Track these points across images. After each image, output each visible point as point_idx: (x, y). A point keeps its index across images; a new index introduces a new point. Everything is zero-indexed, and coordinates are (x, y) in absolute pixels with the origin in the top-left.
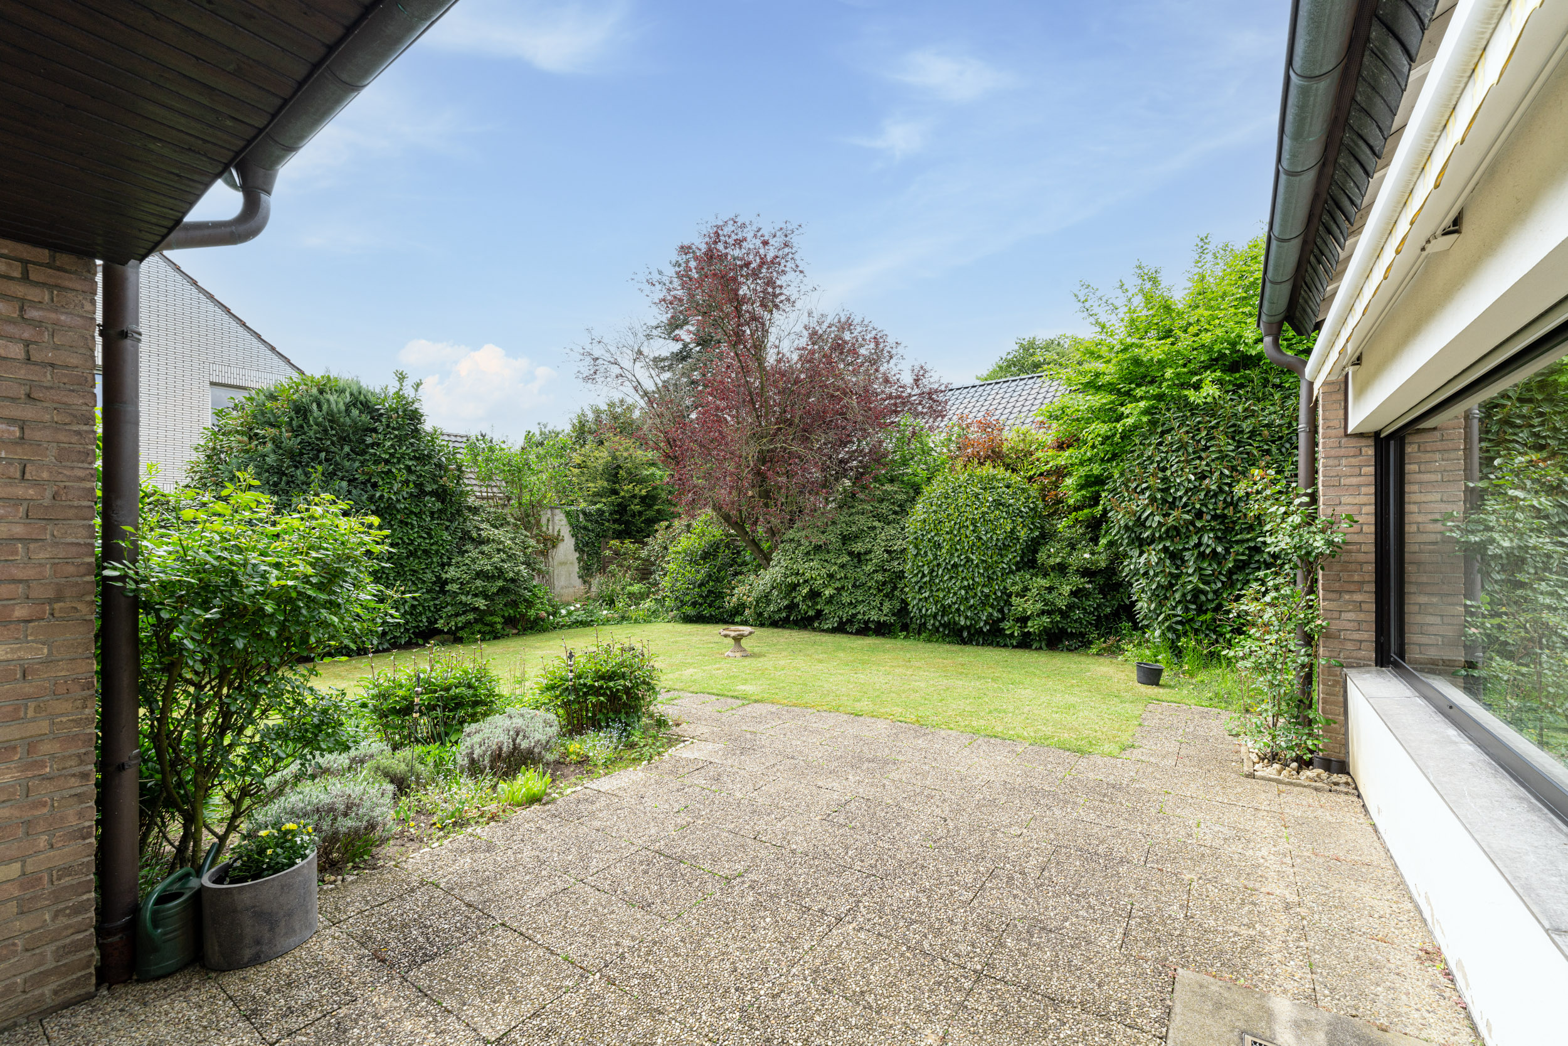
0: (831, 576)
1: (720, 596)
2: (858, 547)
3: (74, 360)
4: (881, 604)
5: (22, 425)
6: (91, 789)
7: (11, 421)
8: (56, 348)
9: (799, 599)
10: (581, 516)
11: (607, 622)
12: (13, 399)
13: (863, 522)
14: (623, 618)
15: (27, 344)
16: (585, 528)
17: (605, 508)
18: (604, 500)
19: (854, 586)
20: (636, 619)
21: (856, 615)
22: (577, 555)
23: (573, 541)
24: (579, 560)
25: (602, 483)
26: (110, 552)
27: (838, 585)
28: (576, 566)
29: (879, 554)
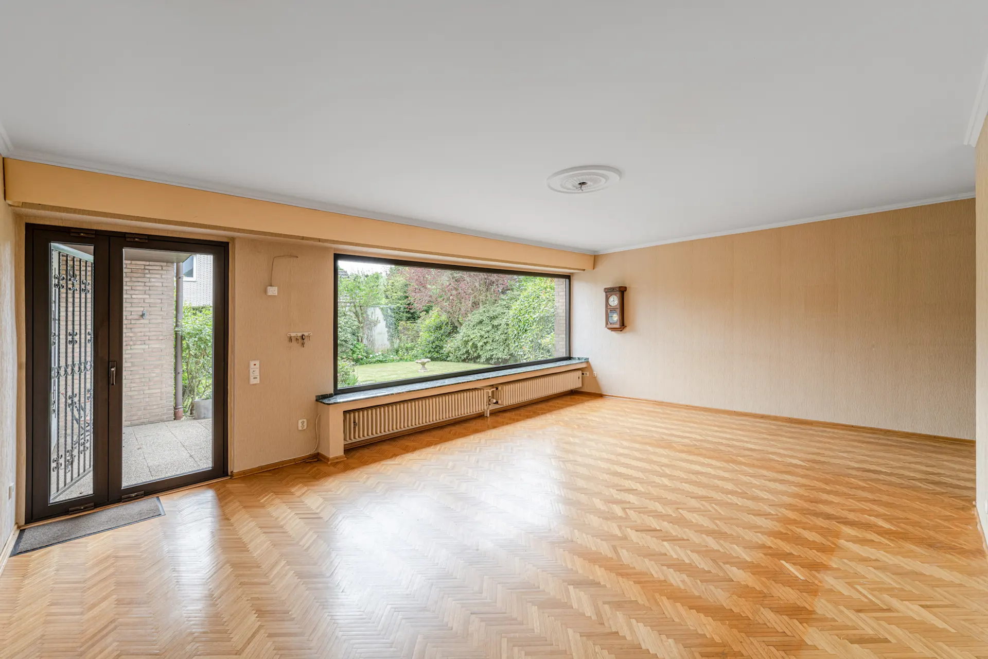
0: (482, 337)
1: (441, 348)
2: (495, 323)
3: (170, 285)
4: (504, 350)
5: (161, 299)
6: (173, 377)
7: (159, 299)
8: (167, 283)
9: (469, 348)
10: (389, 310)
11: (393, 361)
12: (160, 294)
13: (499, 310)
14: (401, 359)
15: (162, 283)
16: (391, 316)
17: (401, 306)
18: (400, 302)
19: (493, 341)
20: (406, 360)
21: (493, 355)
22: (387, 329)
23: (385, 322)
24: (388, 332)
25: (400, 294)
26: (177, 326)
27: (485, 341)
28: (386, 334)
29: (503, 326)
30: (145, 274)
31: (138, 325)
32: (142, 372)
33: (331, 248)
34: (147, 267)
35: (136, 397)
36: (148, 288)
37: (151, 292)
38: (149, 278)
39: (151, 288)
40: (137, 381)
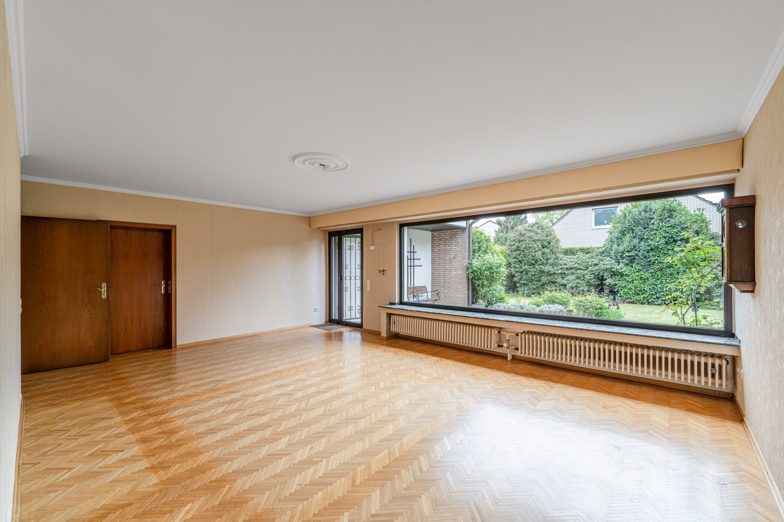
5: (462, 249)
30: (456, 236)
31: (453, 262)
32: (455, 285)
33: (395, 222)
34: (456, 232)
35: (453, 297)
36: (457, 243)
37: (458, 245)
38: (457, 238)
39: (458, 243)
40: (453, 289)
